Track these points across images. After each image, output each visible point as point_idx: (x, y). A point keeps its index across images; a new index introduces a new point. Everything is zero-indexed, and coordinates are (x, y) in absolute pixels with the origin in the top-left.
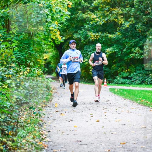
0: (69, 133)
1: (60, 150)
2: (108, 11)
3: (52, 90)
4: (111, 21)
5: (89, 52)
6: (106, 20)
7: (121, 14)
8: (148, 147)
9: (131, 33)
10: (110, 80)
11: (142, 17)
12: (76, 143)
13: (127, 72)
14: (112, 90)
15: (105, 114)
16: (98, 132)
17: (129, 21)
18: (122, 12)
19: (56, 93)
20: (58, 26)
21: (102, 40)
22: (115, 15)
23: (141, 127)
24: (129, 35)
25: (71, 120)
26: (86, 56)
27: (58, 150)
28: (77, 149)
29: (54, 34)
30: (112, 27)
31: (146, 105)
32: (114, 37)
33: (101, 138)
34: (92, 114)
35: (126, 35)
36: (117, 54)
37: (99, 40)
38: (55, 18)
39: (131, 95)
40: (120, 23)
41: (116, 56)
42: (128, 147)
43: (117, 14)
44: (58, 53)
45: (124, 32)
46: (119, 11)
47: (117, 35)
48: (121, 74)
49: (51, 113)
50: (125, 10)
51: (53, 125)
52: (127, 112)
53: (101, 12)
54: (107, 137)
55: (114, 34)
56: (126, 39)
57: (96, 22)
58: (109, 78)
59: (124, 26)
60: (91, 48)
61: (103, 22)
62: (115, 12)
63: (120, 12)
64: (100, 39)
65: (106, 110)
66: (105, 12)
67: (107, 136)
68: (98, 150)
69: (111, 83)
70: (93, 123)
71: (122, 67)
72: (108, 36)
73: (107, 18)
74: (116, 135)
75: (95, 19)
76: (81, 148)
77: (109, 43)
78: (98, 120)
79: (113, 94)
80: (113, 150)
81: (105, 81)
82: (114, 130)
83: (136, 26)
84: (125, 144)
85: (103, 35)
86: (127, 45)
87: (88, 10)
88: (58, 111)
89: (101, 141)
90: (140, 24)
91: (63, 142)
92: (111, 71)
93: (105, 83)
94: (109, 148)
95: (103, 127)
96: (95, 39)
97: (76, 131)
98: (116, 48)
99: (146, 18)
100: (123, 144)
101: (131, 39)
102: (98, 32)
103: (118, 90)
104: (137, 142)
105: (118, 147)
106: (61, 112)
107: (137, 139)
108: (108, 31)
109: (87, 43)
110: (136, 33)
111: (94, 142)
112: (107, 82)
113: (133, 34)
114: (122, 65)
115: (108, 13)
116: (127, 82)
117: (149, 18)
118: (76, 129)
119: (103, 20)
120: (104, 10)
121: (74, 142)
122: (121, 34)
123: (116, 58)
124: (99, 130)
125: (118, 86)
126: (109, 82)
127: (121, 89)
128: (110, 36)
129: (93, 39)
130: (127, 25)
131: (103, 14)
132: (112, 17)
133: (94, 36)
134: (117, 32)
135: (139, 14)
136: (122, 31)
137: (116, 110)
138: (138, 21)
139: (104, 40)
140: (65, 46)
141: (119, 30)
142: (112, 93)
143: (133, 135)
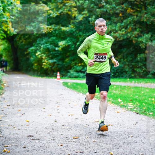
0: (21, 127)
1: (11, 145)
2: (61, 3)
3: (4, 84)
4: (65, 14)
5: (42, 45)
6: (59, 12)
7: (75, 7)
8: (100, 142)
9: (85, 26)
10: (64, 73)
11: (96, 10)
12: (28, 138)
13: (80, 66)
14: (65, 84)
15: (58, 108)
16: (50, 126)
17: (83, 14)
18: (76, 5)
19: (8, 87)
20: (10, 18)
21: (56, 32)
22: (69, 8)
23: (94, 121)
24: (83, 28)
25: (23, 114)
26: (39, 49)
27: (9, 145)
28: (29, 144)
29: (6, 26)
30: (65, 20)
31: (99, 99)
32: (68, 30)
33: (54, 132)
34: (44, 109)
35: (80, 28)
36: (71, 47)
37: (53, 33)
38: (7, 9)
39: (84, 89)
40: (73, 16)
41: (70, 49)
42: (81, 142)
43: (71, 7)
44: (10, 46)
45: (77, 25)
46: (72, 3)
47: (70, 28)
48: (74, 68)
49: (2, 107)
50: (79, 2)
51: (4, 120)
52: (79, 106)
53: (54, 4)
54: (60, 132)
55: (68, 26)
56: (79, 32)
57: (49, 14)
58: (62, 72)
59: (77, 19)
60: (44, 41)
61: (56, 15)
62: (69, 4)
63: (74, 4)
64: (54, 31)
65: (59, 104)
66: (59, 4)
67: (60, 130)
68: (50, 144)
69: (64, 77)
70: (46, 117)
71: (76, 61)
72: (61, 29)
73: (60, 11)
74: (69, 129)
75: (49, 12)
76: (33, 143)
77: (62, 36)
78: (51, 114)
79: (67, 88)
80: (65, 145)
81: (58, 74)
82: (66, 124)
83: (89, 19)
84: (77, 138)
85: (56, 28)
86: (81, 38)
87: (41, 2)
88: (9, 106)
89: (54, 136)
90: (94, 16)
91: (15, 137)
92: (64, 65)
93: (58, 77)
94: (62, 142)
95: (56, 121)
96: (48, 32)
97: (29, 125)
98: (69, 41)
99: (100, 11)
100: (76, 138)
101: (85, 32)
102: (51, 24)
103: (71, 84)
104: (90, 136)
105: (70, 142)
106: (13, 107)
107: (90, 133)
108: (61, 24)
109: (40, 36)
110: (90, 26)
111: (46, 137)
112: (60, 76)
113: (87, 27)
114: (75, 59)
115: (62, 5)
116: (80, 75)
117: (102, 11)
118: (28, 123)
119: (57, 12)
120: (57, 2)
121: (27, 137)
122: (74, 27)
123: (69, 51)
124: (52, 125)
125: (71, 79)
126: (62, 76)
127: (74, 83)
128: (64, 29)
129: (46, 31)
130: (80, 18)
131: (56, 7)
132: (65, 9)
133: (47, 28)
134: (70, 24)
135: (93, 7)
136: (76, 24)
137: (69, 104)
138: (92, 14)
139: (58, 33)
140: (17, 38)
141: (73, 23)
142: (65, 87)
143: (86, 129)
